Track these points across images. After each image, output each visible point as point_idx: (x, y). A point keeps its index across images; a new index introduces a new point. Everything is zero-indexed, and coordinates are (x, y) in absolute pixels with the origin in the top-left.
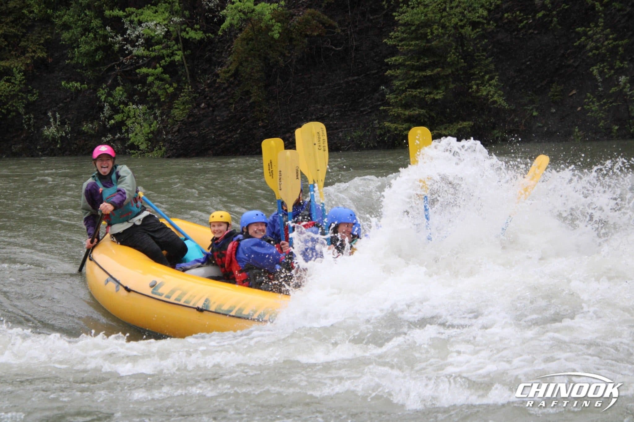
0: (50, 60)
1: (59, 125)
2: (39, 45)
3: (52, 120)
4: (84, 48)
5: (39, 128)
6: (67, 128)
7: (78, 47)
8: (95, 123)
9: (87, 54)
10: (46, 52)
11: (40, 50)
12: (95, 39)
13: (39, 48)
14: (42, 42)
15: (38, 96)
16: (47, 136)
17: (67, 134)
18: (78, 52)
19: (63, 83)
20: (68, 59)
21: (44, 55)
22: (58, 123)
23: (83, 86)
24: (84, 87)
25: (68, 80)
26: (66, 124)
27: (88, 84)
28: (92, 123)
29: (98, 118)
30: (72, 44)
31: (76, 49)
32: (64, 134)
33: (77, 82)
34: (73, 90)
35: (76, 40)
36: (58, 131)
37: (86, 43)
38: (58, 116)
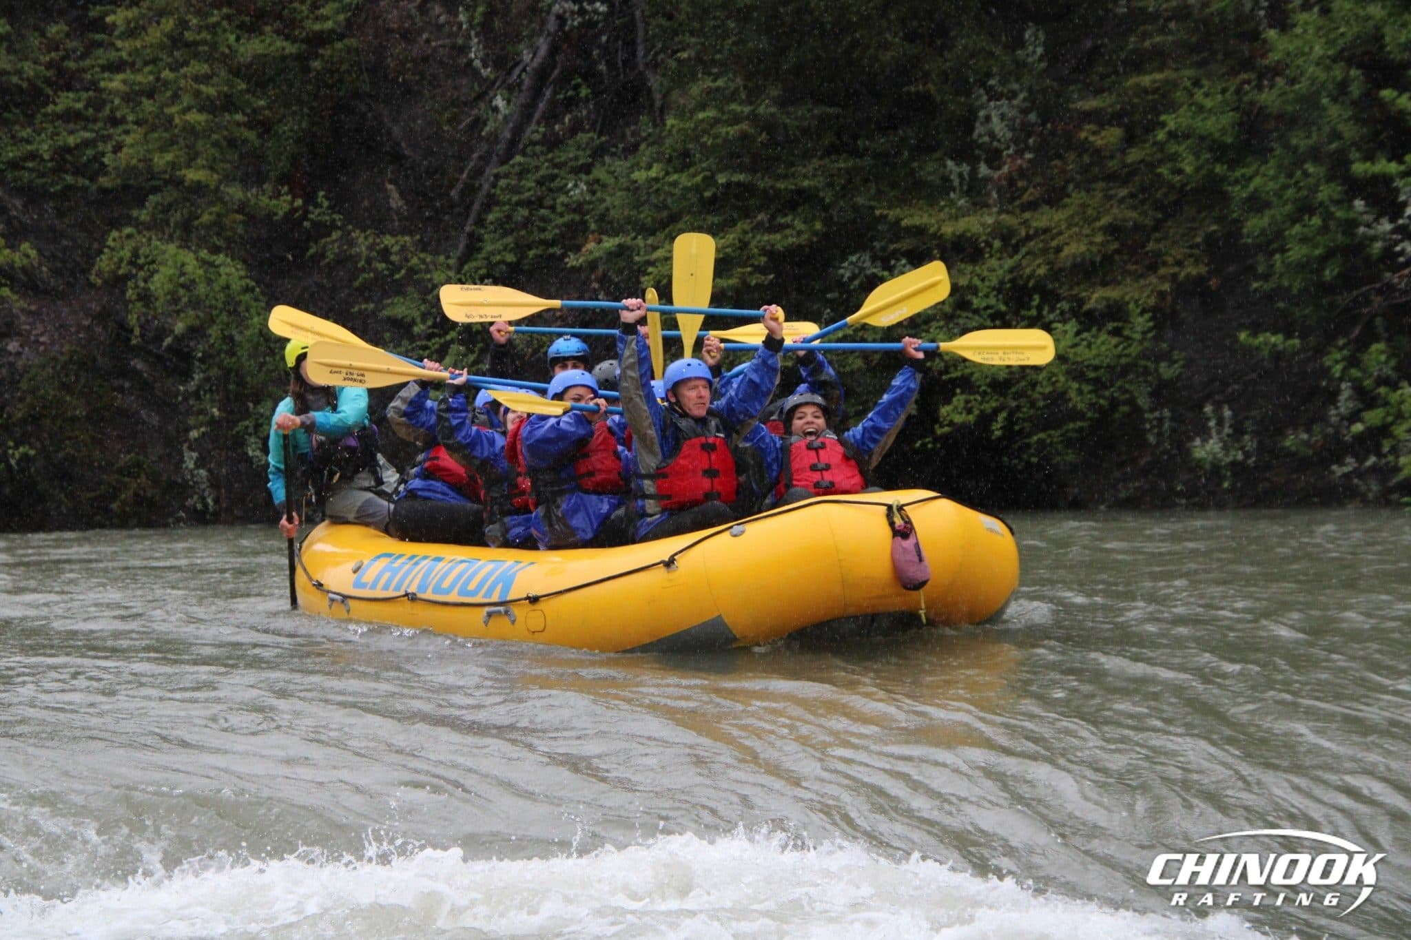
0: (1213, 283)
1: (1228, 435)
2: (1191, 247)
3: (1212, 423)
4: (1297, 252)
5: (1181, 444)
6: (1249, 442)
7: (1283, 250)
8: (1316, 428)
9: (1302, 266)
10: (1207, 265)
11: (1192, 260)
12: (1325, 229)
13: (1191, 256)
14: (1199, 240)
15: (1184, 366)
16: (1200, 460)
17: (1247, 455)
18: (1283, 262)
19: (1243, 336)
20: (1258, 277)
21: (1203, 269)
22: (1227, 430)
23: (1291, 342)
24: (1294, 346)
25: (1256, 329)
26: (1246, 433)
27: (1303, 337)
28: (1308, 430)
29: (1324, 419)
30: (1270, 242)
31: (1277, 256)
32: (1240, 456)
33: (1275, 333)
34: (1265, 353)
35: (1279, 234)
36: (1226, 448)
37: (1304, 240)
38: (1227, 413)
